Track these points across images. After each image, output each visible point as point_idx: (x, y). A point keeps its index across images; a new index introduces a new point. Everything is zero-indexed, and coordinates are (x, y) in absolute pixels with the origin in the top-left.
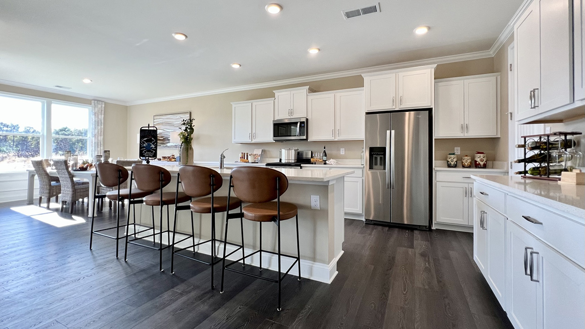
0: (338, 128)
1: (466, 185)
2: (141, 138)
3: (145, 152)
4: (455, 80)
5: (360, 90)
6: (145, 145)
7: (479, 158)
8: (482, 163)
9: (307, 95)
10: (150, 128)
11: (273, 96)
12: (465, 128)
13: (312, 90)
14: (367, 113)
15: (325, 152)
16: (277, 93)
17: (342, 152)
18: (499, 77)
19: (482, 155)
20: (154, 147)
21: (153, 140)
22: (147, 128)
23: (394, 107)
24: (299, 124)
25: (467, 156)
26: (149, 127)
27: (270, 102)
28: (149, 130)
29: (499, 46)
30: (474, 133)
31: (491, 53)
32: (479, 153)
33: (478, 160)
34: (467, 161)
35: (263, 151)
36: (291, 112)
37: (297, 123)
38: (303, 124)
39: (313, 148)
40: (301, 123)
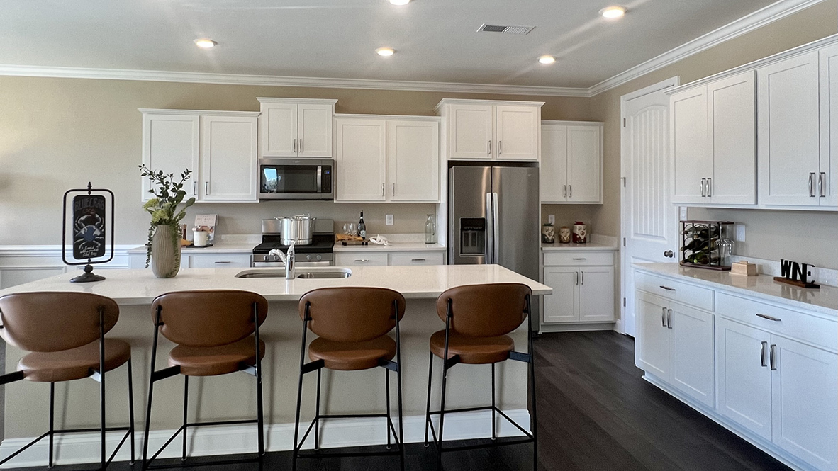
0: (392, 180)
1: (577, 269)
2: (77, 215)
3: (84, 246)
4: (559, 124)
5: (429, 120)
6: (82, 232)
7: (579, 230)
8: (582, 237)
9: (333, 116)
10: (93, 193)
11: (256, 108)
12: (568, 190)
15: (362, 222)
16: (265, 104)
17: (389, 221)
18: (602, 127)
19: (582, 226)
20: (99, 234)
21: (97, 220)
22: (86, 193)
23: (490, 156)
24: (319, 170)
25: (564, 227)
26: (90, 190)
28: (89, 197)
29: (604, 88)
30: (578, 198)
31: (589, 92)
32: (578, 223)
33: (578, 232)
34: (566, 235)
35: (219, 219)
36: (299, 144)
37: (315, 168)
38: (328, 168)
39: (337, 216)
40: (324, 168)
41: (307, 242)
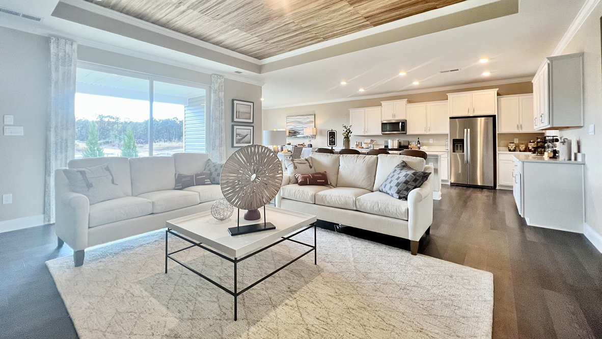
0: (428, 127)
4: (514, 96)
7: (531, 146)
8: (533, 149)
9: (406, 105)
11: (380, 104)
12: (519, 127)
13: (409, 102)
14: (451, 118)
15: (418, 141)
16: (383, 103)
17: (432, 141)
19: (533, 144)
23: (469, 114)
24: (400, 124)
25: (522, 144)
26: (332, 130)
27: (379, 108)
28: (332, 132)
30: (526, 130)
32: (531, 142)
35: (372, 141)
36: (394, 116)
37: (399, 123)
38: (404, 124)
39: (410, 139)
40: (402, 123)
41: (397, 148)
